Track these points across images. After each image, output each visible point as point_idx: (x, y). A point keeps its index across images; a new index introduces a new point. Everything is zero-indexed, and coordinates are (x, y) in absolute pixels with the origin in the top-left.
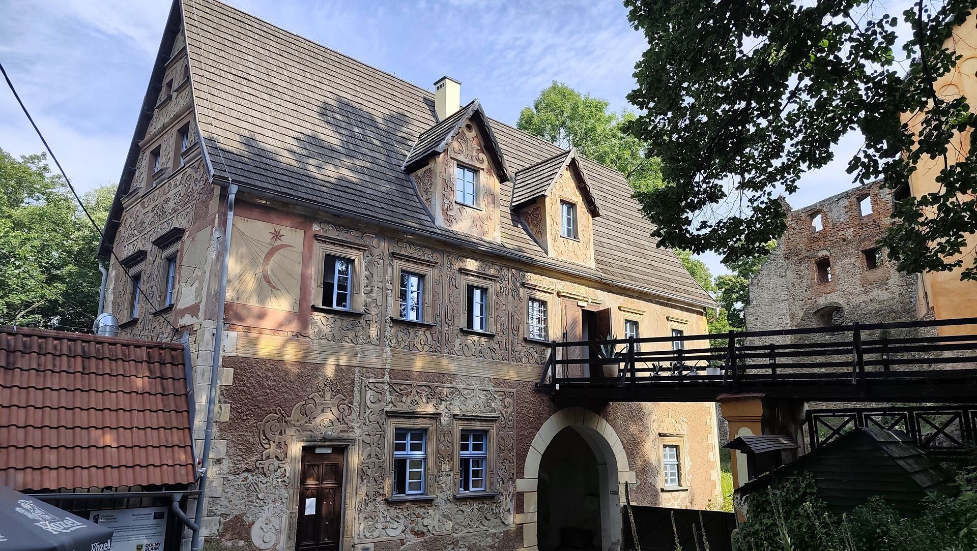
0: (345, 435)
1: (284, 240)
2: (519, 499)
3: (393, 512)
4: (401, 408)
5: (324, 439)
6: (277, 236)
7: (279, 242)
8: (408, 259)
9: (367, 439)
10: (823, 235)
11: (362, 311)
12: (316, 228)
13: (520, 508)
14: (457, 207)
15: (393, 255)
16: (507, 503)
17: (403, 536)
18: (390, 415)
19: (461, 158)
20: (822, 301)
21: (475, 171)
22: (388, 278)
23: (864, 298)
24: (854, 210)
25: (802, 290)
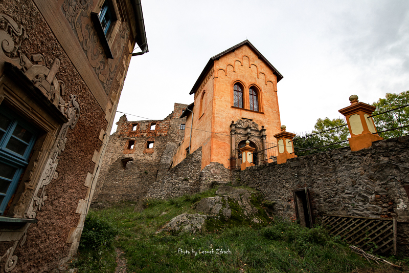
10: (135, 132)
20: (126, 156)
23: (143, 158)
24: (149, 127)
25: (120, 150)
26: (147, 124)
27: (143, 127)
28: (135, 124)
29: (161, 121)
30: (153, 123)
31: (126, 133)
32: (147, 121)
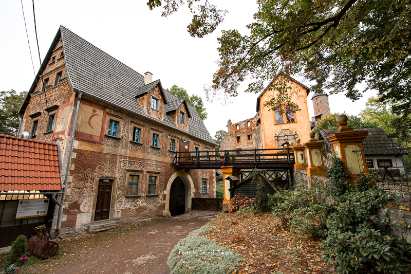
0: (113, 176)
1: (97, 113)
2: (164, 196)
3: (127, 200)
4: (131, 168)
5: (107, 177)
6: (94, 111)
7: (95, 113)
8: (136, 123)
9: (121, 178)
10: (239, 131)
11: (121, 138)
12: (107, 110)
13: (164, 199)
14: (151, 110)
15: (132, 122)
16: (161, 197)
17: (130, 207)
18: (128, 171)
19: (153, 95)
20: (238, 147)
21: (157, 100)
22: (130, 129)
23: (248, 147)
24: (246, 125)
25: (233, 144)
26: (244, 123)
27: (243, 126)
28: (237, 125)
29: (252, 119)
30: (248, 121)
31: (233, 132)
32: (244, 121)
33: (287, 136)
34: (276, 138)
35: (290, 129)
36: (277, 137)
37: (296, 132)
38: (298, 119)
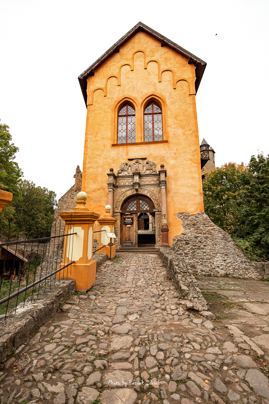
33: (140, 176)
34: (111, 179)
35: (150, 159)
36: (115, 177)
37: (162, 166)
38: (171, 134)
